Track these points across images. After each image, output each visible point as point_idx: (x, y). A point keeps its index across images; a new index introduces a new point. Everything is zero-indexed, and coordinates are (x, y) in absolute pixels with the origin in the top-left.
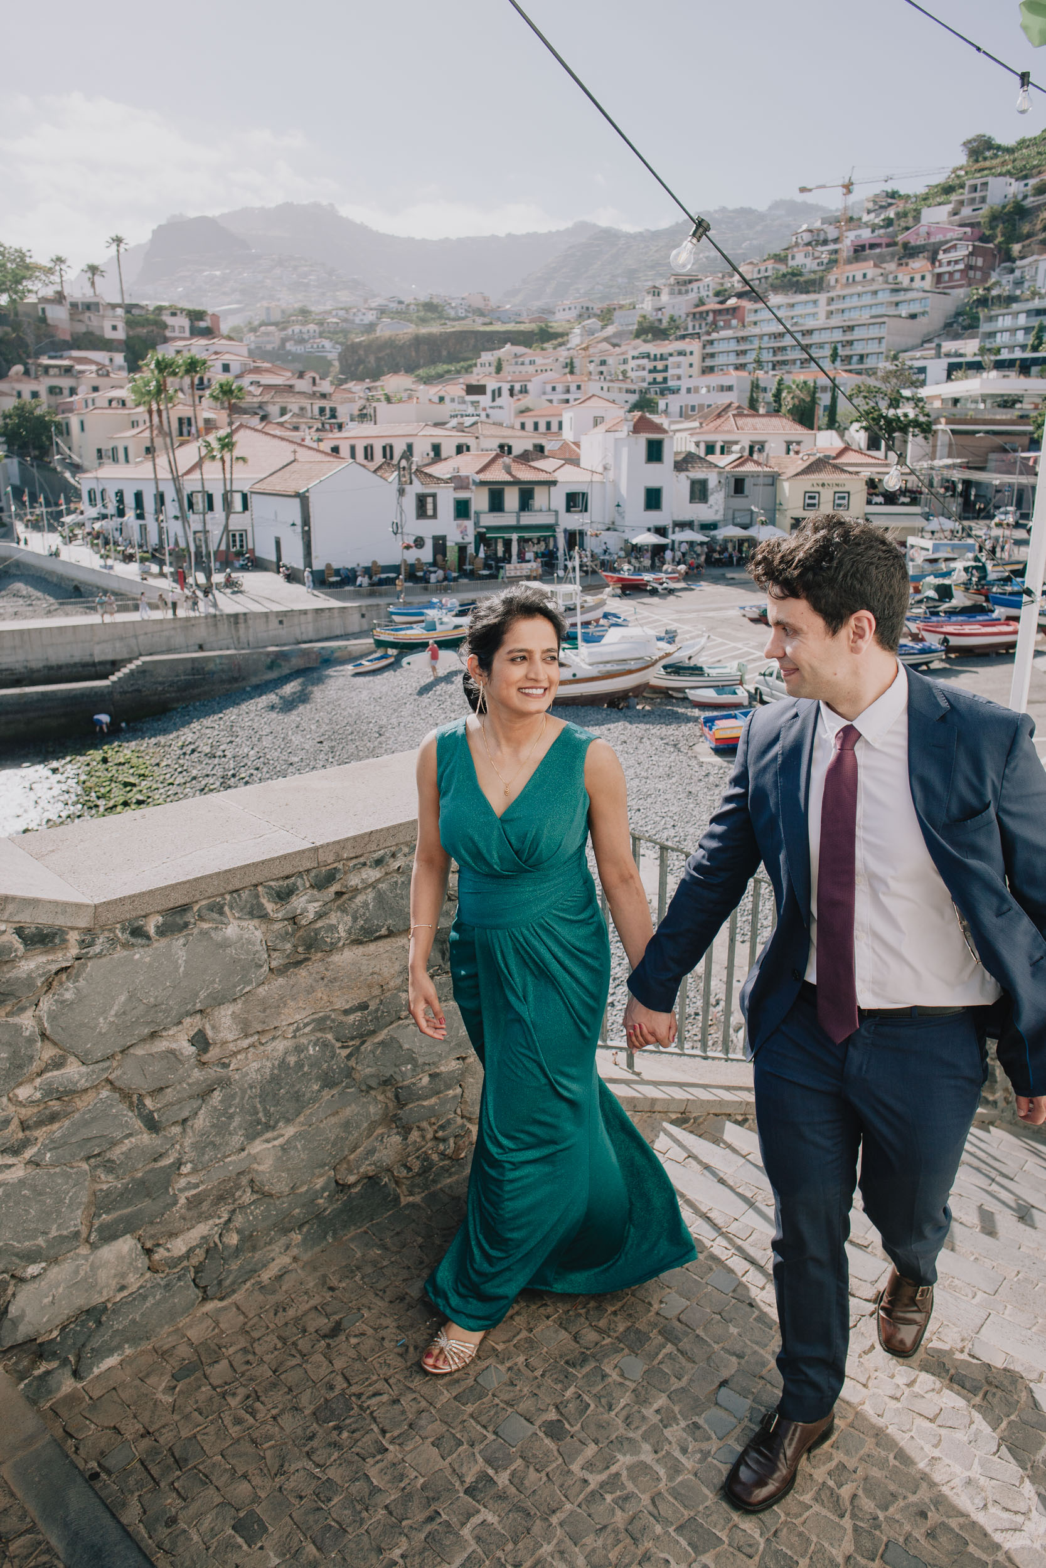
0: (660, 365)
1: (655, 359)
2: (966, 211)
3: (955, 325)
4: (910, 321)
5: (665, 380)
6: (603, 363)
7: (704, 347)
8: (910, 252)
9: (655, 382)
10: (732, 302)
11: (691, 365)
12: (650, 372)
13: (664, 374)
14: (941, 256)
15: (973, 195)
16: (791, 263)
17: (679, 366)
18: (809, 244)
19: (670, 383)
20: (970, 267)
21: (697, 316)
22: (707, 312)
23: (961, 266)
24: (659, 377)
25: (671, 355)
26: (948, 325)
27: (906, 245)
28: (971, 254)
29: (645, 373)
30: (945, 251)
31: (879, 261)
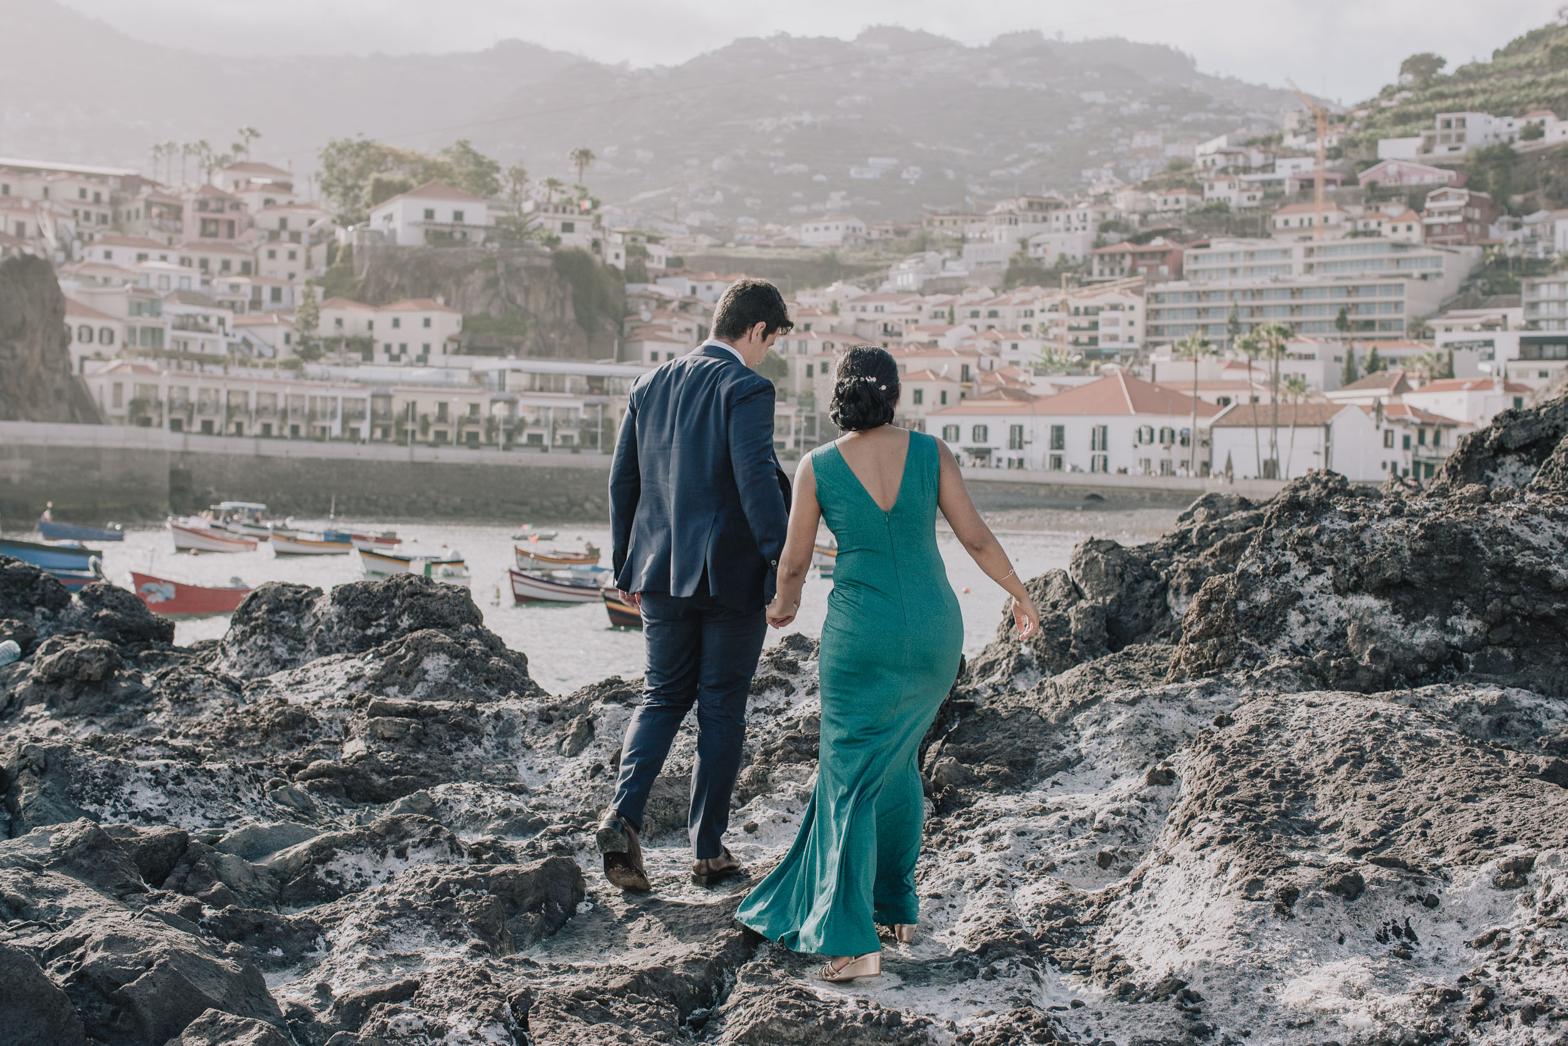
0: (1084, 321)
1: (1077, 312)
2: (1440, 151)
3: (1473, 290)
4: (1422, 283)
5: (1094, 341)
6: (993, 314)
7: (1148, 301)
8: (1378, 195)
9: (1076, 343)
10: (1158, 243)
11: (1131, 323)
12: (1071, 329)
13: (1092, 333)
14: (1429, 205)
15: (1447, 131)
16: (1208, 194)
17: (1115, 322)
18: (1224, 170)
19: (1104, 345)
20: (1468, 220)
21: (1107, 258)
22: (1123, 255)
23: (1458, 218)
24: (1084, 338)
25: (1102, 309)
26: (1464, 289)
27: (1373, 185)
28: (1468, 205)
29: (1062, 331)
30: (1433, 199)
31: (1340, 202)
